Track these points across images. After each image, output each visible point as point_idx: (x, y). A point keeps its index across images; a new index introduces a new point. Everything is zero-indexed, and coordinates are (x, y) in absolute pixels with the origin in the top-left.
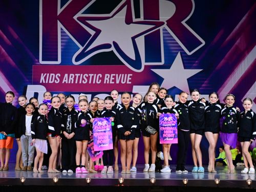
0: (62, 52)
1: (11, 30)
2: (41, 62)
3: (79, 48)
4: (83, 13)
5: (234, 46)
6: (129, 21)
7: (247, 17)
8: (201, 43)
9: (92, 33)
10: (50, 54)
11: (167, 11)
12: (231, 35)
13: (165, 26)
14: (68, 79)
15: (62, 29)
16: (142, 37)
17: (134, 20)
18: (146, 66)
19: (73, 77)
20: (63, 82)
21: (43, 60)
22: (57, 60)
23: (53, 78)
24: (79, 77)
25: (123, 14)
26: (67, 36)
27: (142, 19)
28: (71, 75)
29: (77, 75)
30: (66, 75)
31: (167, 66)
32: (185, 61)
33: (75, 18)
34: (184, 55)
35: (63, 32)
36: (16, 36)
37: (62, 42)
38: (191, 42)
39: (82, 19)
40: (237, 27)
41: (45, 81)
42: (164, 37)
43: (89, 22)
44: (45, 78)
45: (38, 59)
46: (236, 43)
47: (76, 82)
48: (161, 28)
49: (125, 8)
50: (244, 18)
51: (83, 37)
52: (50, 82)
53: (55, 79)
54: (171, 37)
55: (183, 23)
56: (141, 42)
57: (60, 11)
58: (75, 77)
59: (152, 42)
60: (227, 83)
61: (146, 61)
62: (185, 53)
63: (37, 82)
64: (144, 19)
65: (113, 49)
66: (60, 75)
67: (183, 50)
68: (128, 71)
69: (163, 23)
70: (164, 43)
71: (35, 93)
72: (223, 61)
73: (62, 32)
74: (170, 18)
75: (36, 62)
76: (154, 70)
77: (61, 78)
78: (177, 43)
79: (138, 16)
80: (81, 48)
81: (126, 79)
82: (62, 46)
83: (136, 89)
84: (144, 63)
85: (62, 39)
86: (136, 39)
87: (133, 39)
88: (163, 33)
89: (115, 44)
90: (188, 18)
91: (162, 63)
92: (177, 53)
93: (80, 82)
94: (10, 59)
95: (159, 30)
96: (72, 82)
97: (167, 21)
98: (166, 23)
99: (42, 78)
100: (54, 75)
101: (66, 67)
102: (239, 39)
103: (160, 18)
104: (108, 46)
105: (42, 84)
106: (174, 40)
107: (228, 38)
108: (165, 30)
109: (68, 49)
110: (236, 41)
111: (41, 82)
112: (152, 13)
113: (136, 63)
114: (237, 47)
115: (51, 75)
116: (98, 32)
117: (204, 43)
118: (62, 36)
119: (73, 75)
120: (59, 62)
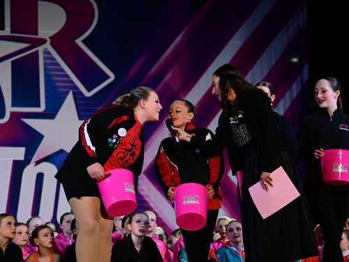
5: (162, 84)
7: (184, 36)
8: (108, 77)
11: (51, 21)
12: (158, 64)
13: (48, 46)
16: (8, 63)
18: (12, 114)
27: (7, 31)
31: (50, 114)
32: (80, 107)
34: (78, 97)
38: (90, 75)
40: (168, 52)
42: (45, 64)
46: (166, 79)
48: (41, 49)
50: (179, 39)
54: (58, 64)
55: (79, 42)
60: (150, 144)
61: (13, 105)
62: (81, 94)
64: (12, 32)
67: (76, 88)
69: (43, 41)
70: (46, 75)
74: (55, 32)
76: (28, 121)
78: (67, 76)
84: (9, 108)
88: (45, 58)
90: (87, 34)
91: (42, 108)
92: (67, 93)
95: (37, 52)
97: (50, 38)
98: (49, 41)
102: (171, 72)
103: (39, 31)
106: (63, 70)
107: (153, 70)
108: (46, 52)
110: (165, 76)
114: (167, 85)
117: (112, 77)
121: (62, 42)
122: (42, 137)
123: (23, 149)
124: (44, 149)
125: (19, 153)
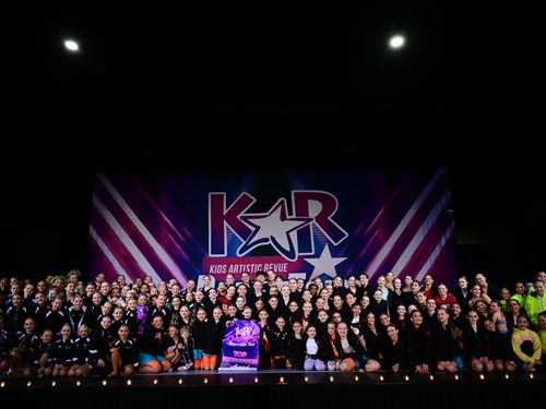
1: (186, 230)
2: (210, 255)
5: (374, 236)
6: (283, 218)
9: (253, 229)
10: (218, 248)
11: (315, 208)
12: (370, 227)
13: (314, 221)
14: (234, 269)
16: (295, 231)
17: (288, 217)
23: (221, 269)
24: (243, 267)
25: (278, 213)
27: (294, 216)
28: (235, 266)
29: (241, 266)
30: (232, 266)
31: (317, 256)
32: (332, 251)
34: (330, 245)
35: (228, 229)
36: (188, 234)
38: (336, 235)
39: (244, 218)
40: (375, 221)
41: (214, 271)
44: (214, 269)
45: (208, 252)
49: (280, 207)
50: (380, 213)
51: (245, 233)
52: (218, 272)
53: (223, 269)
55: (329, 218)
56: (294, 236)
57: (225, 212)
58: (239, 267)
59: (303, 235)
63: (207, 273)
65: (271, 242)
66: (226, 266)
68: (284, 261)
70: (314, 236)
72: (365, 250)
75: (206, 255)
76: (307, 260)
77: (228, 269)
78: (324, 236)
79: (291, 214)
80: (244, 243)
81: (283, 268)
83: (291, 276)
84: (297, 254)
86: (291, 234)
87: (287, 233)
89: (272, 237)
92: (325, 244)
94: (184, 254)
96: (237, 272)
99: (211, 269)
100: (221, 266)
101: (231, 260)
102: (377, 230)
104: (267, 240)
106: (322, 233)
107: (368, 230)
109: (233, 243)
110: (375, 233)
112: (302, 212)
113: (291, 254)
114: (376, 237)
115: (219, 266)
116: (258, 228)
117: (347, 235)
119: (237, 266)
120: (225, 255)
121: (321, 219)
122: (313, 267)
123: (305, 274)
124: (315, 273)
125: (303, 276)
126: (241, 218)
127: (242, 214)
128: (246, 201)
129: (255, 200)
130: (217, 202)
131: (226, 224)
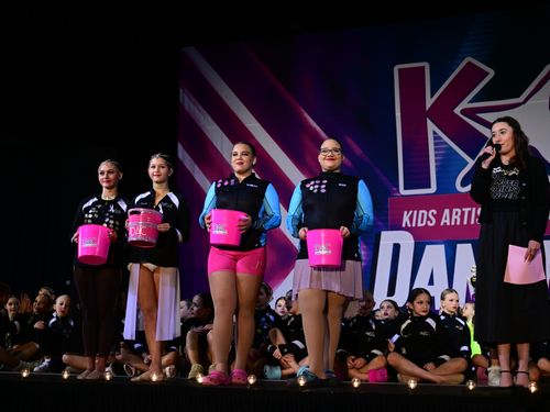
0: (437, 173)
1: (350, 141)
2: (403, 192)
3: (467, 163)
4: (471, 102)
9: (489, 134)
10: (417, 177)
14: (451, 217)
15: (435, 133)
19: (459, 214)
20: (442, 224)
21: (405, 188)
22: (429, 187)
23: (425, 218)
24: (470, 213)
25: (544, 96)
26: (446, 143)
28: (455, 210)
29: (466, 210)
30: (447, 211)
33: (457, 111)
35: (437, 138)
36: (359, 151)
37: (436, 155)
39: (470, 112)
41: (411, 223)
43: (483, 116)
44: (411, 219)
45: (398, 187)
47: (465, 223)
52: (419, 225)
53: (428, 219)
57: (429, 102)
58: (463, 213)
63: (397, 226)
66: (435, 212)
71: (395, 245)
73: (435, 138)
75: (394, 192)
77: (439, 217)
80: (471, 163)
82: (436, 161)
85: (436, 150)
93: (472, 222)
96: (458, 223)
99: (406, 219)
100: (425, 212)
101: (445, 199)
105: (406, 229)
109: (448, 165)
111: (404, 225)
115: (421, 212)
118: (435, 144)
119: (459, 211)
120: (433, 189)
126: (463, 112)
127: (465, 104)
128: (472, 76)
129: (492, 73)
130: (413, 83)
131: (431, 127)
